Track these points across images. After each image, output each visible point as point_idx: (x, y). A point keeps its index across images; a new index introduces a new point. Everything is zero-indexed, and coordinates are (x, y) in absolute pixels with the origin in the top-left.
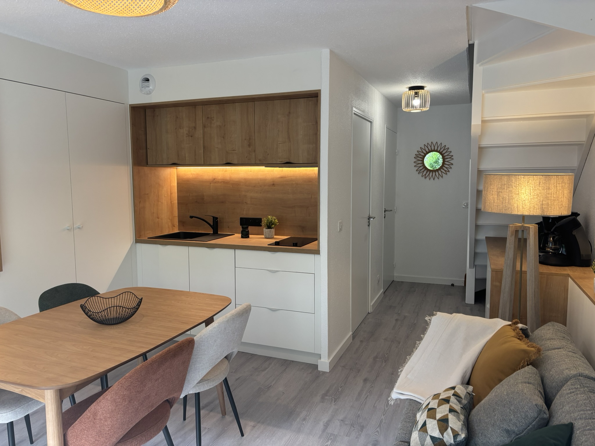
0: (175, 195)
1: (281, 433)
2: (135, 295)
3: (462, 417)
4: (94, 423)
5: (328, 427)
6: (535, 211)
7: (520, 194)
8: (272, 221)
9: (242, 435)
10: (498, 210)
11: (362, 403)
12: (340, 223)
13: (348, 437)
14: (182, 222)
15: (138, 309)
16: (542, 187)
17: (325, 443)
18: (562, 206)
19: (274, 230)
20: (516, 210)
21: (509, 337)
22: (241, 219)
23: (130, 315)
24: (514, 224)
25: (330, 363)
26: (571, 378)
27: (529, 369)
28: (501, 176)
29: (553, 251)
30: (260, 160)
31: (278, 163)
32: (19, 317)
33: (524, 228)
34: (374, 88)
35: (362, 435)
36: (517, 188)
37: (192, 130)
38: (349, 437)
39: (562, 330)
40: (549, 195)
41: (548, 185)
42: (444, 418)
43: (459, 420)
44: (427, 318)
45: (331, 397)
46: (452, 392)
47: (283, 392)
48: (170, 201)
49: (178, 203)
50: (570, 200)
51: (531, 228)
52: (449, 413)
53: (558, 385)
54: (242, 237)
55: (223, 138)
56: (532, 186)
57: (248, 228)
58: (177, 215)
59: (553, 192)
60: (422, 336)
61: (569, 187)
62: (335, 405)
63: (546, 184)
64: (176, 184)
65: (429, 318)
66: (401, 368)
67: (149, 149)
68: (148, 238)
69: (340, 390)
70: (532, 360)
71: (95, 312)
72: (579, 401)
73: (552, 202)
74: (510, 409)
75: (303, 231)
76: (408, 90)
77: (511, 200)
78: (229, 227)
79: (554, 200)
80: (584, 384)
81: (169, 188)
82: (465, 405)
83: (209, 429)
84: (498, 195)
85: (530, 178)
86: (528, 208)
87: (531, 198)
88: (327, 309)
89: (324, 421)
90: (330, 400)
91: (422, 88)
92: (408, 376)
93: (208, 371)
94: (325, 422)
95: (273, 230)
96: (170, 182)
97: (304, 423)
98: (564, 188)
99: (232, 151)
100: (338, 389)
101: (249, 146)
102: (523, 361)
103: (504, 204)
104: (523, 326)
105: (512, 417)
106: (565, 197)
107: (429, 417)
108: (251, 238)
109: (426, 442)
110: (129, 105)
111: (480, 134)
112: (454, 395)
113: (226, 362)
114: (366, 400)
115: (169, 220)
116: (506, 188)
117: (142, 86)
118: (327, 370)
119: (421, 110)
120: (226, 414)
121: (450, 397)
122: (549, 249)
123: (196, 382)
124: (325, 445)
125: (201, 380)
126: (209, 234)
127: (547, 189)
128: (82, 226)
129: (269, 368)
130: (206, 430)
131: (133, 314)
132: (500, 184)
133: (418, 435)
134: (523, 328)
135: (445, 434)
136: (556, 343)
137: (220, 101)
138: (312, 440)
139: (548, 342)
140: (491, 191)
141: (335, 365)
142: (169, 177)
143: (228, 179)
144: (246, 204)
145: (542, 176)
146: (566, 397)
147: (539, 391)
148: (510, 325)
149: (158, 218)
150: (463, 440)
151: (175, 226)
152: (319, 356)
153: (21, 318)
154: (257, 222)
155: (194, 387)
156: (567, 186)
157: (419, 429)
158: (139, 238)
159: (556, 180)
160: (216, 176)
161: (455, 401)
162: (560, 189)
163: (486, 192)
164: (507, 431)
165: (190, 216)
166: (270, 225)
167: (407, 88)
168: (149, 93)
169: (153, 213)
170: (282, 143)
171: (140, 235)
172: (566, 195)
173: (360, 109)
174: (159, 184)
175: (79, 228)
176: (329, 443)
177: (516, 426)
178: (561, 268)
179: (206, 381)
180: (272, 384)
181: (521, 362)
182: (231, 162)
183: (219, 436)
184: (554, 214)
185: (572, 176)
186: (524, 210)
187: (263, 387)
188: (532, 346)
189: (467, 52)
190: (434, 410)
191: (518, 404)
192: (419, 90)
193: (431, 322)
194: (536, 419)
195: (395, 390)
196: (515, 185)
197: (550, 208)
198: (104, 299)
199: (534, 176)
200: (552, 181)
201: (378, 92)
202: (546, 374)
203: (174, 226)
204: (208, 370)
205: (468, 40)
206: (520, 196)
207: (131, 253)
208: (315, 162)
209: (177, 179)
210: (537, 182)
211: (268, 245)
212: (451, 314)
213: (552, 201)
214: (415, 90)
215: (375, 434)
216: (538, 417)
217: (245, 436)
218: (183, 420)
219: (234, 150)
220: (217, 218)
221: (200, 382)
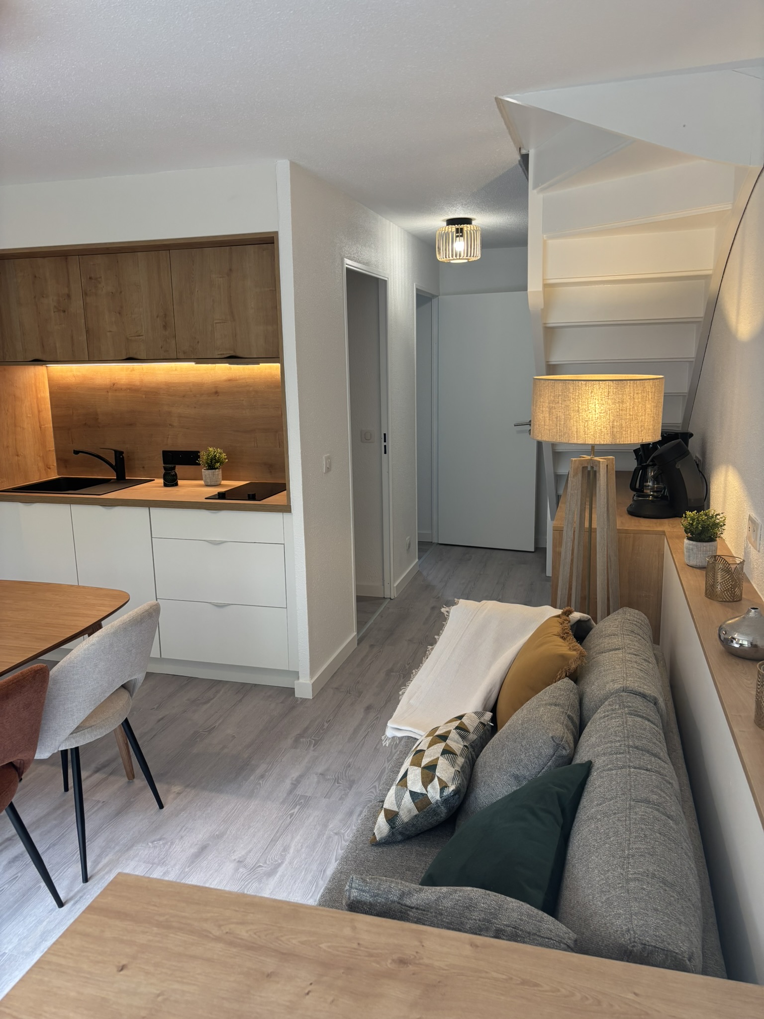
0: (48, 414)
1: (222, 801)
3: (461, 761)
5: (298, 786)
6: (603, 437)
7: (581, 411)
8: (215, 456)
9: (161, 806)
10: (551, 436)
11: (357, 745)
12: (328, 458)
13: (327, 799)
14: (62, 461)
16: (612, 399)
17: (290, 811)
18: (643, 428)
19: (221, 472)
20: (575, 436)
21: (550, 635)
22: (165, 453)
24: (580, 457)
25: (313, 684)
26: (612, 694)
27: (565, 683)
28: (553, 381)
29: (655, 494)
30: (184, 353)
31: (217, 357)
33: (593, 464)
34: (388, 221)
35: (349, 794)
36: (577, 401)
37: (65, 299)
38: (329, 798)
39: (634, 621)
40: (624, 412)
41: (621, 396)
42: (432, 764)
43: (453, 763)
44: (443, 610)
45: (309, 739)
46: (457, 723)
47: (234, 736)
48: (38, 425)
49: (53, 427)
50: (656, 418)
51: (602, 464)
52: (441, 755)
53: (596, 705)
54: (165, 485)
55: (120, 313)
56: (597, 398)
57: (174, 468)
59: (628, 407)
60: (436, 637)
61: (654, 398)
62: (314, 751)
63: (619, 394)
64: (48, 394)
65: (447, 609)
66: (403, 689)
69: (325, 727)
70: (571, 669)
72: (609, 729)
73: (627, 423)
74: (522, 745)
75: (271, 472)
76: (445, 223)
77: (568, 421)
78: (143, 467)
79: (631, 420)
80: (625, 703)
81: (35, 401)
82: (473, 742)
83: (104, 802)
84: (550, 412)
85: (594, 386)
86: (592, 433)
87: (596, 417)
88: (306, 599)
89: (293, 777)
90: (308, 742)
91: (468, 221)
92: (410, 702)
93: (88, 714)
94: (293, 779)
95: (218, 473)
96: (36, 391)
97: (260, 783)
98: (646, 400)
99: (137, 337)
100: (323, 725)
101: (165, 327)
102: (560, 672)
103: (558, 428)
104: (583, 617)
105: (522, 757)
106: (648, 414)
107: (413, 764)
108: (183, 486)
109: (403, 801)
111: (542, 307)
112: (457, 728)
113: (125, 695)
114: (364, 740)
115: (39, 458)
116: (560, 402)
118: (309, 695)
119: (468, 259)
120: (134, 777)
121: (449, 732)
122: (648, 491)
123: (69, 731)
124: (290, 813)
125: (77, 728)
126: (111, 479)
127: (619, 402)
129: (215, 699)
130: (100, 804)
132: (553, 395)
133: (394, 792)
134: (583, 619)
135: (429, 787)
136: (616, 641)
137: (108, 249)
138: (270, 808)
139: (607, 640)
140: (541, 406)
141: (321, 689)
142: (33, 382)
143: (139, 384)
144: (170, 427)
145: (611, 382)
146: (598, 723)
147: (569, 716)
148: (558, 616)
149: (18, 455)
150: (452, 794)
151: (52, 467)
152: (296, 674)
154: (190, 458)
155: (66, 739)
156: (650, 397)
157: (397, 782)
159: (633, 388)
160: (116, 378)
161: (457, 737)
162: (639, 402)
163: (534, 407)
164: (516, 777)
165: (74, 451)
166: (212, 463)
167: (443, 221)
169: (8, 447)
170: (220, 323)
172: (649, 410)
173: (360, 259)
174: (15, 396)
176: (296, 810)
177: (528, 769)
179: (88, 728)
180: (217, 724)
181: (557, 673)
182: (135, 356)
183: (120, 812)
184: (631, 441)
185: (658, 380)
186: (586, 436)
187: (201, 730)
188: (575, 648)
189: (521, 167)
190: (422, 752)
191: (531, 738)
192: (462, 225)
193: (449, 616)
194: (552, 757)
195: (390, 724)
196: (574, 397)
197: (624, 433)
199: (601, 382)
200: (627, 390)
201: (397, 226)
202: (588, 690)
203: (49, 468)
204: (88, 712)
205: (520, 148)
206: (580, 414)
208: (276, 356)
209: (49, 385)
210: (604, 392)
211: (206, 498)
212: (480, 602)
213: (628, 420)
214: (456, 225)
215: (370, 791)
216: (555, 753)
217: (164, 808)
218: (63, 790)
219: (139, 336)
220: (122, 453)
221: (78, 729)
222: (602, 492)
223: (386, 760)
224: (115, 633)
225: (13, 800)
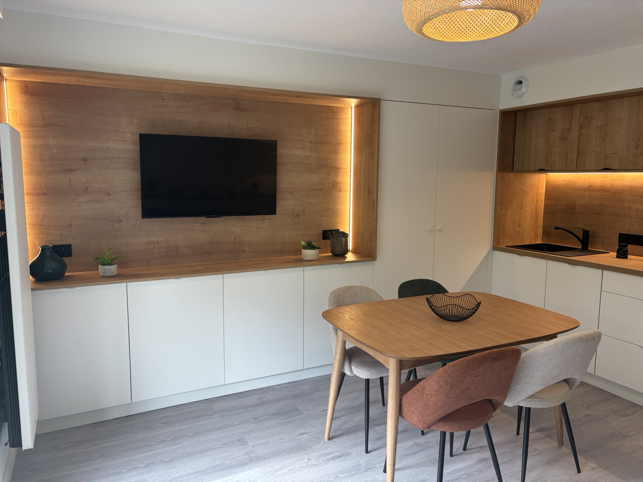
0: (542, 204)
2: (475, 299)
9: (579, 471)
14: (546, 233)
15: (476, 310)
22: (621, 235)
32: (383, 299)
37: (566, 132)
48: (535, 209)
49: (544, 212)
54: (618, 257)
55: (603, 139)
57: (626, 246)
58: (542, 225)
64: (544, 191)
67: (516, 154)
68: (506, 246)
78: (603, 243)
81: (535, 195)
93: (541, 389)
96: (537, 189)
99: (614, 155)
101: (637, 148)
108: (630, 259)
110: (500, 110)
113: (566, 387)
115: (532, 230)
117: (514, 90)
120: (563, 445)
123: (527, 395)
125: (532, 395)
126: (577, 248)
128: (443, 229)
129: (632, 416)
131: (472, 315)
142: (536, 183)
143: (609, 187)
144: (629, 217)
149: (520, 227)
151: (539, 236)
153: (384, 300)
154: (641, 241)
155: (524, 400)
158: (496, 245)
160: (593, 182)
165: (555, 227)
168: (521, 96)
169: (515, 221)
171: (498, 243)
174: (524, 191)
175: (439, 230)
179: (538, 398)
180: (631, 434)
182: (610, 168)
183: (550, 462)
187: (617, 434)
203: (537, 237)
207: (487, 259)
209: (546, 186)
219: (616, 154)
220: (589, 232)
221: (532, 397)
225: (488, 422)
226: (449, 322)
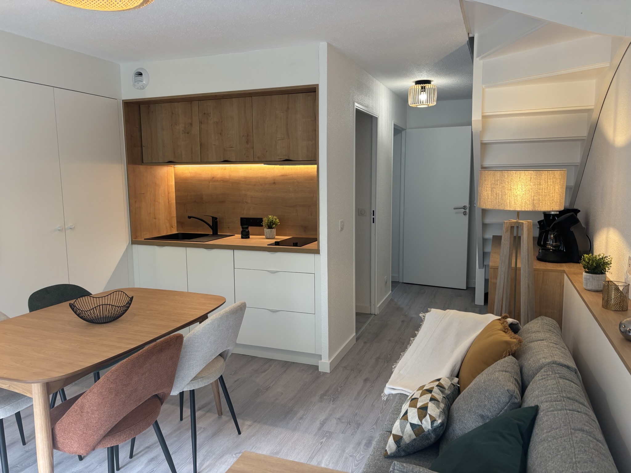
0: (173, 195)
1: (277, 432)
2: (126, 294)
3: (442, 405)
4: (81, 416)
5: (324, 425)
6: (527, 206)
7: (512, 190)
8: (273, 221)
9: (240, 433)
10: (492, 206)
11: (360, 402)
12: (342, 222)
13: (343, 434)
14: (180, 223)
15: (128, 307)
16: (533, 182)
17: (321, 439)
18: (553, 201)
19: (275, 230)
20: (509, 205)
21: (495, 330)
22: (242, 220)
23: (120, 314)
24: (509, 220)
25: (330, 363)
26: (545, 365)
27: (510, 359)
28: (494, 171)
29: (554, 249)
30: (258, 158)
31: (277, 160)
33: (518, 225)
34: (379, 82)
35: (357, 432)
36: (510, 183)
37: (189, 126)
38: (345, 434)
39: (550, 324)
40: (541, 191)
41: (539, 180)
42: (424, 406)
43: (438, 407)
44: (421, 315)
45: (330, 397)
46: (437, 383)
47: (282, 393)
48: (167, 200)
49: (176, 203)
50: (562, 195)
51: (525, 224)
52: (430, 401)
53: (533, 373)
54: (242, 238)
55: (220, 134)
56: (523, 181)
57: (248, 228)
58: (175, 215)
59: (544, 188)
60: (416, 332)
61: (561, 182)
62: (333, 404)
63: (537, 179)
64: (174, 183)
65: (424, 314)
66: (395, 364)
67: (144, 146)
68: (145, 239)
69: (339, 390)
70: (513, 350)
71: (84, 310)
72: (547, 386)
73: (543, 198)
74: (485, 396)
75: (305, 231)
76: (414, 84)
77: (504, 196)
78: (229, 228)
79: (545, 196)
80: (556, 371)
81: (167, 187)
82: (448, 395)
83: (204, 428)
84: (492, 190)
85: (521, 174)
86: (520, 204)
87: (523, 193)
88: (328, 309)
89: (321, 420)
90: (329, 399)
91: (428, 82)
92: (400, 372)
93: (202, 368)
94: (321, 421)
95: (274, 231)
96: (167, 181)
97: (300, 422)
98: (555, 184)
99: (230, 148)
100: (338, 389)
101: (247, 142)
102: (505, 353)
103: (497, 200)
104: (514, 321)
105: (486, 403)
106: (557, 193)
107: (411, 406)
108: (252, 238)
109: (406, 429)
110: (122, 100)
111: (481, 130)
112: (437, 386)
113: (221, 360)
114: (364, 399)
115: (167, 221)
116: (499, 184)
117: (135, 80)
118: (328, 371)
119: (428, 105)
120: (222, 414)
121: (433, 388)
122: (550, 247)
123: (190, 379)
124: (320, 441)
125: (195, 377)
126: (209, 234)
127: (538, 184)
128: (74, 227)
129: (269, 370)
130: (202, 430)
131: (123, 313)
132: (494, 180)
133: (399, 424)
134: (514, 323)
135: (423, 421)
136: (541, 335)
137: (216, 96)
138: (307, 438)
139: (533, 335)
140: (486, 187)
141: (335, 367)
142: (166, 176)
143: (228, 178)
144: (246, 203)
145: (533, 171)
146: (538, 383)
147: (515, 379)
148: (499, 320)
149: (155, 219)
150: (439, 425)
151: (174, 226)
152: (320, 357)
153: (10, 318)
154: (257, 222)
155: (188, 384)
156: (558, 182)
157: (401, 417)
158: (135, 239)
159: (547, 176)
160: (215, 174)
161: (438, 391)
162: (551, 185)
163: (481, 188)
164: (482, 417)
165: (188, 216)
166: (270, 224)
167: (413, 82)
168: (143, 88)
170: (281, 140)
171: (136, 236)
172: (558, 190)
173: (363, 104)
174: (155, 183)
175: (71, 229)
176: (324, 440)
177: (490, 411)
178: (559, 264)
179: (200, 378)
180: (271, 385)
181: (503, 353)
182: (229, 160)
183: (215, 435)
184: (545, 209)
185: (563, 171)
186: (516, 205)
187: (261, 389)
188: (514, 337)
189: (468, 45)
190: (416, 399)
191: (492, 390)
192: (425, 84)
193: (425, 319)
194: (507, 404)
195: (387, 385)
196: (508, 181)
197: (541, 204)
198: (95, 299)
199: (526, 172)
200: (543, 177)
201: (384, 86)
202: (525, 364)
203: (172, 227)
205: (468, 34)
206: (512, 192)
207: (127, 255)
208: (313, 160)
209: (175, 179)
210: (528, 178)
211: (268, 245)
212: (445, 310)
213: (543, 196)
214: (422, 85)
215: (371, 430)
216: (509, 401)
217: (241, 434)
218: (180, 420)
219: (232, 147)
220: (217, 218)
221: (195, 379)
222: (524, 242)
223: (380, 412)
224: (221, 318)
225: (157, 419)
226: (100, 324)
